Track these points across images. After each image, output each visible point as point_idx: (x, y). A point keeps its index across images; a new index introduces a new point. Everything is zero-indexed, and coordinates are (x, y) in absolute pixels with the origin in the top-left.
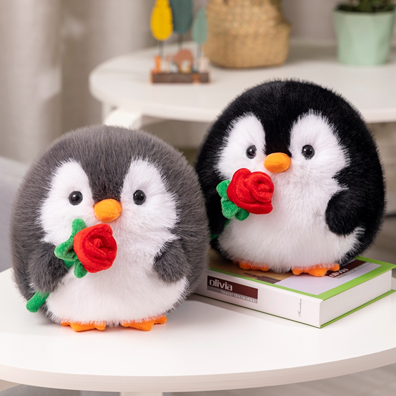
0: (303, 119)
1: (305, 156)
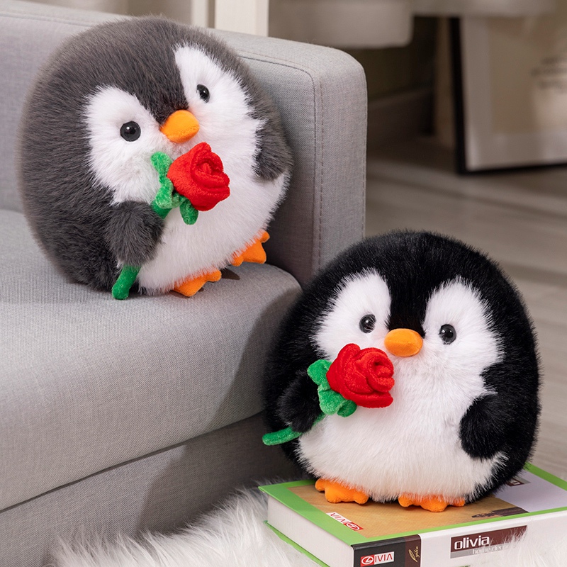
0: (447, 287)
1: (444, 340)
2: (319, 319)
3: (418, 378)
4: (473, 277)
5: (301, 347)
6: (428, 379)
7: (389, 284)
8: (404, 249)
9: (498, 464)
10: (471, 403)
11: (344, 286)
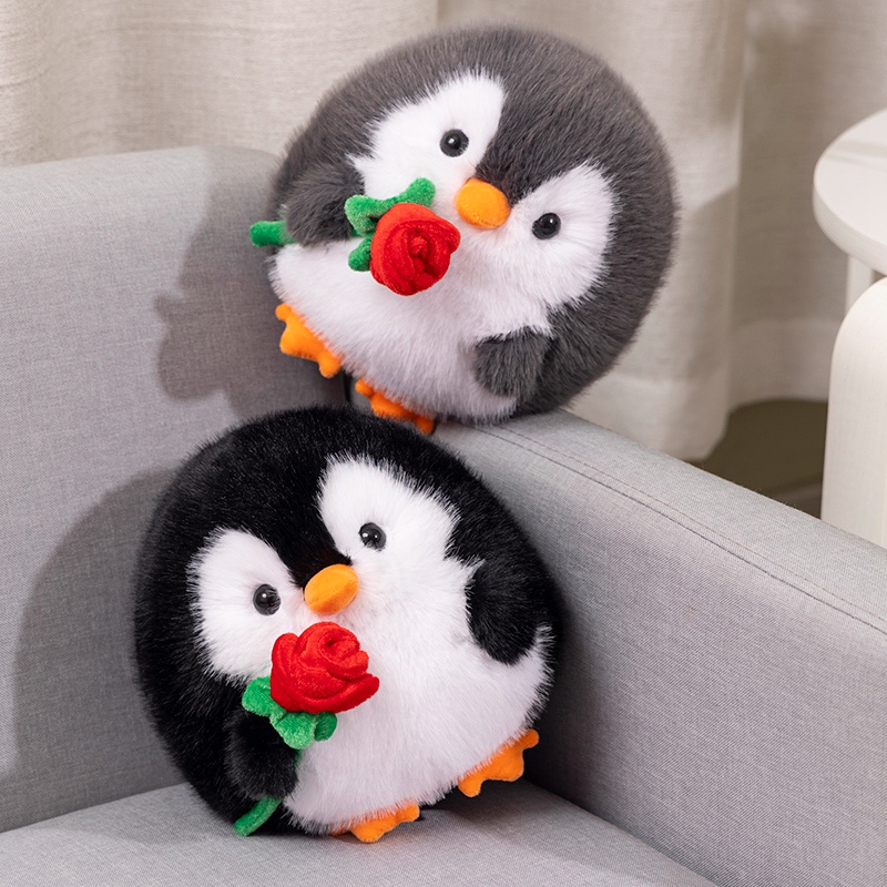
2: (198, 640)
3: (383, 618)
4: (344, 445)
9: (544, 643)
11: (197, 577)
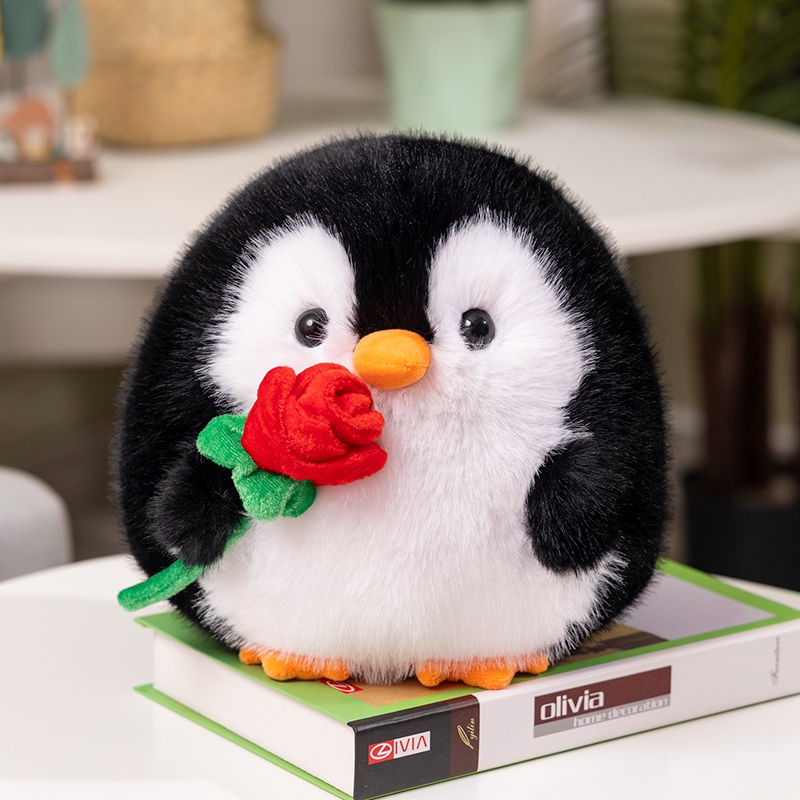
2: (210, 330)
3: (431, 425)
4: (511, 207)
5: (178, 394)
6: (450, 426)
7: (347, 242)
8: (365, 168)
9: (610, 579)
10: (541, 462)
11: (253, 257)
